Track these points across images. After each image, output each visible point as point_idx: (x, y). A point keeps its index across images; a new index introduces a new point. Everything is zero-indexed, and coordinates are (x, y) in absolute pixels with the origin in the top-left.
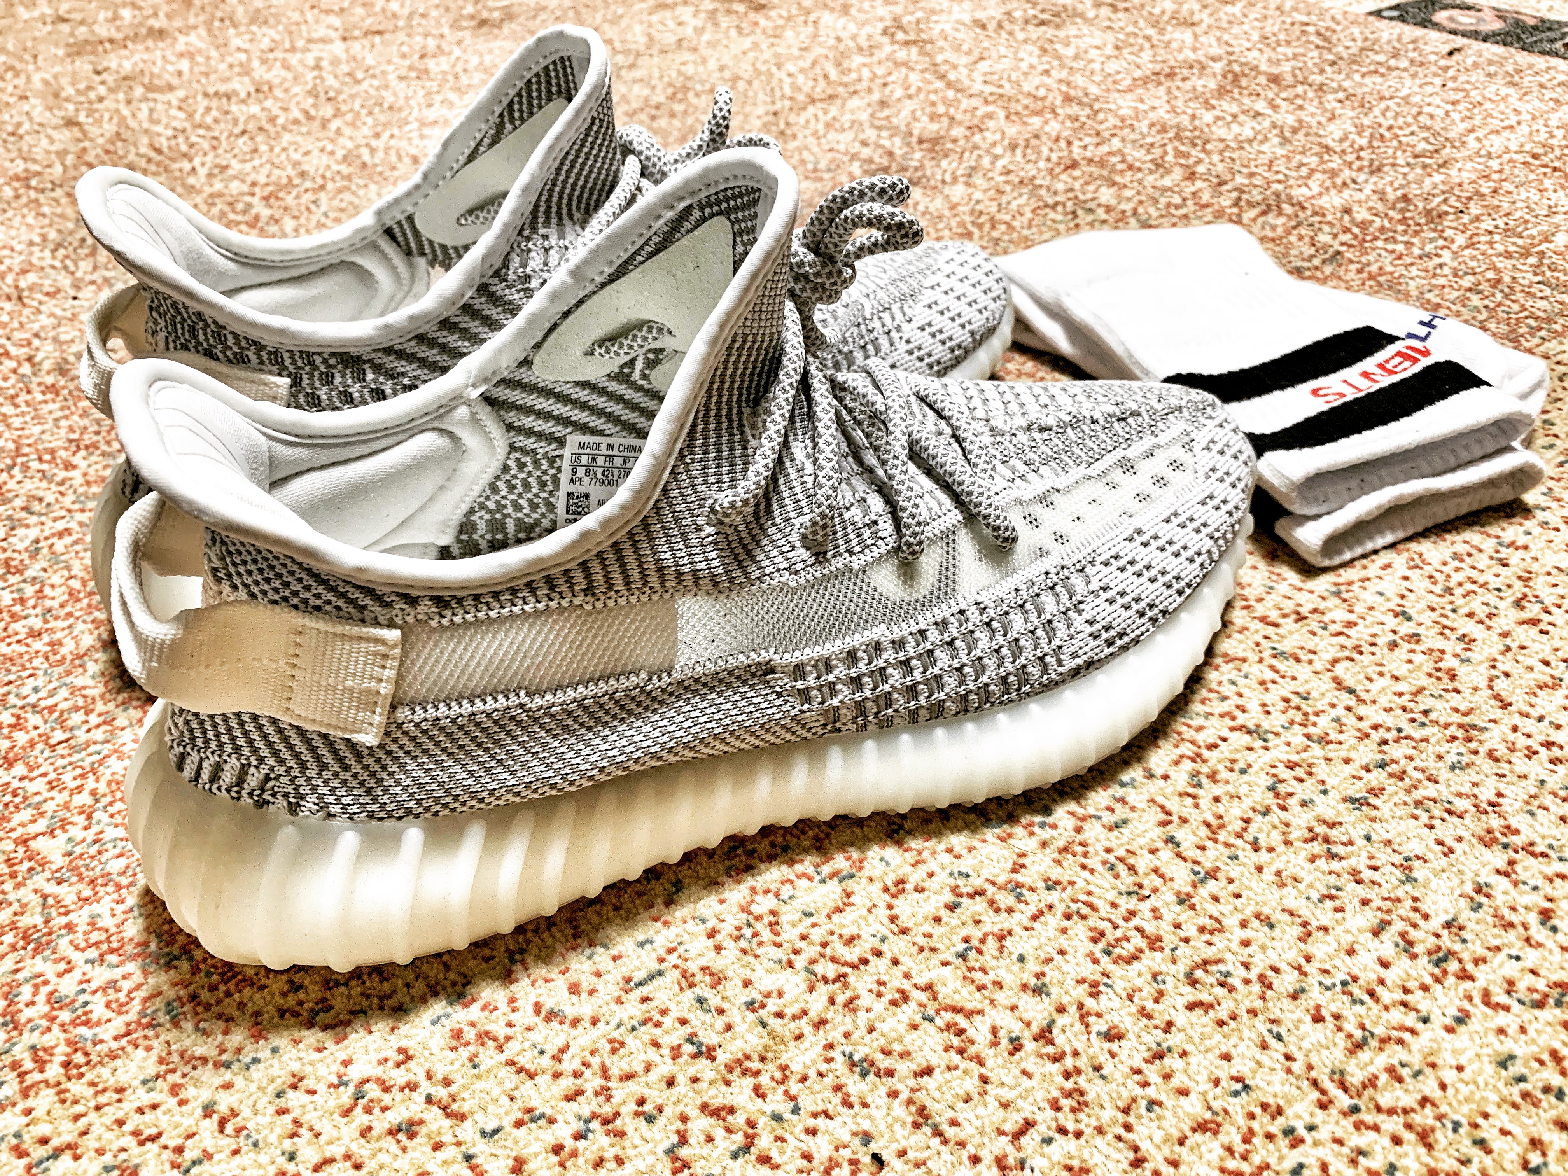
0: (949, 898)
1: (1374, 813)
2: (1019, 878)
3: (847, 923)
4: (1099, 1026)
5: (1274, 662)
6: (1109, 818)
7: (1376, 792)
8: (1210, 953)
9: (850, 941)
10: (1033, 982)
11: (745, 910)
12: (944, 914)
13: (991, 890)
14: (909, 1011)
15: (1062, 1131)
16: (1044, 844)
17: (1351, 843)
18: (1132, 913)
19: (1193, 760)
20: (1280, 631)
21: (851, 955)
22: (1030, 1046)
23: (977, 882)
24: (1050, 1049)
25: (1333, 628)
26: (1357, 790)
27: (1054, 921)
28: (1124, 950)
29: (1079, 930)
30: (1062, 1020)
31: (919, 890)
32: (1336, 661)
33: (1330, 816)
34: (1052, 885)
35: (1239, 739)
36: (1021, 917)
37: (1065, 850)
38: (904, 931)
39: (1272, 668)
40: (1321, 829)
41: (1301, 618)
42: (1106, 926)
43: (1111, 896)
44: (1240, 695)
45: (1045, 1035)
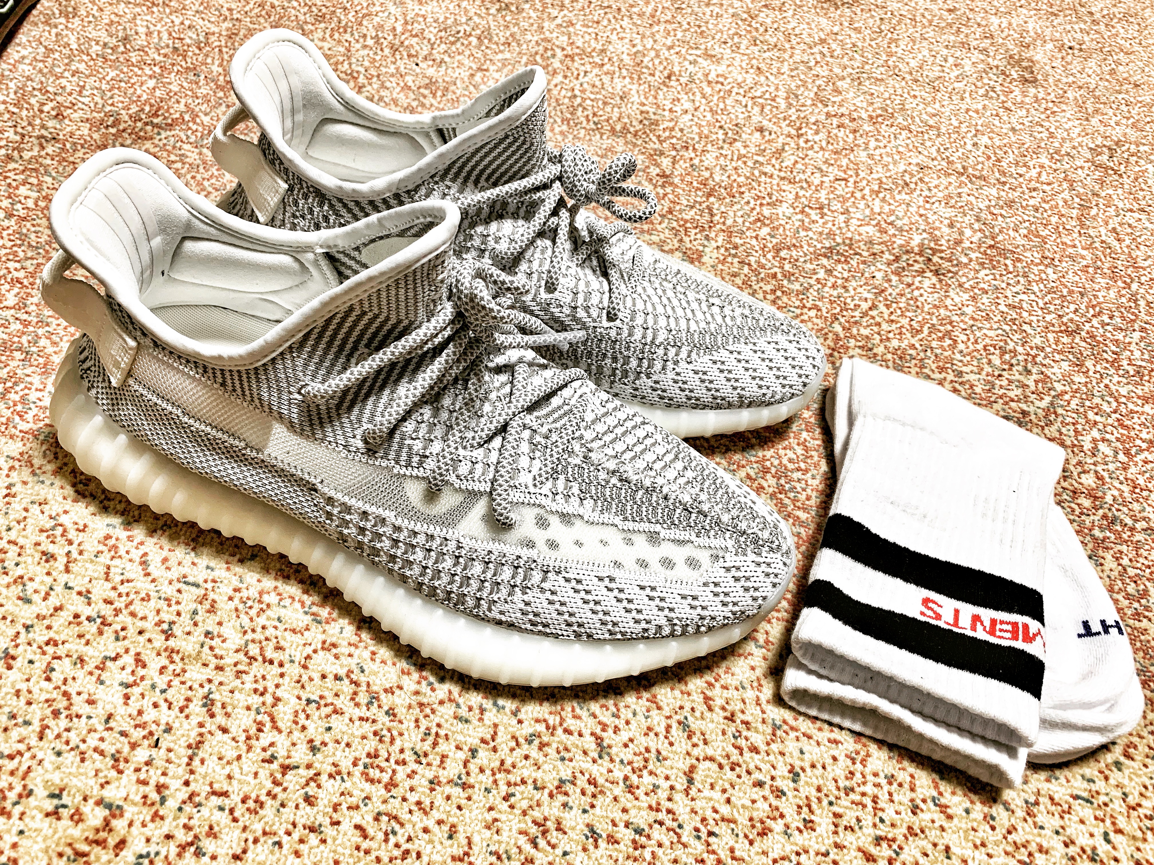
0: (342, 672)
1: (591, 848)
2: (383, 696)
3: (289, 640)
4: (312, 789)
5: (675, 725)
6: (463, 712)
7: (612, 840)
8: (404, 816)
9: (279, 648)
10: (317, 743)
11: (261, 593)
12: (331, 677)
13: (364, 688)
14: (256, 700)
15: (232, 811)
16: (417, 693)
17: (554, 847)
18: (404, 763)
19: (548, 728)
20: (708, 714)
21: (270, 653)
22: (275, 766)
23: (363, 679)
24: (279, 776)
25: (741, 742)
26: (603, 828)
27: (367, 728)
28: (375, 773)
29: (372, 744)
30: (302, 771)
31: (337, 657)
32: (712, 759)
33: (566, 824)
34: (391, 713)
35: (590, 743)
36: (357, 713)
37: (421, 705)
38: (305, 667)
39: (668, 728)
40: (551, 825)
41: (731, 718)
42: (384, 754)
43: (407, 745)
44: (628, 723)
45: (285, 769)
